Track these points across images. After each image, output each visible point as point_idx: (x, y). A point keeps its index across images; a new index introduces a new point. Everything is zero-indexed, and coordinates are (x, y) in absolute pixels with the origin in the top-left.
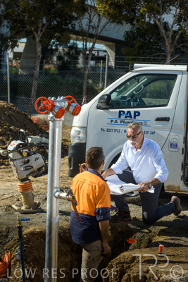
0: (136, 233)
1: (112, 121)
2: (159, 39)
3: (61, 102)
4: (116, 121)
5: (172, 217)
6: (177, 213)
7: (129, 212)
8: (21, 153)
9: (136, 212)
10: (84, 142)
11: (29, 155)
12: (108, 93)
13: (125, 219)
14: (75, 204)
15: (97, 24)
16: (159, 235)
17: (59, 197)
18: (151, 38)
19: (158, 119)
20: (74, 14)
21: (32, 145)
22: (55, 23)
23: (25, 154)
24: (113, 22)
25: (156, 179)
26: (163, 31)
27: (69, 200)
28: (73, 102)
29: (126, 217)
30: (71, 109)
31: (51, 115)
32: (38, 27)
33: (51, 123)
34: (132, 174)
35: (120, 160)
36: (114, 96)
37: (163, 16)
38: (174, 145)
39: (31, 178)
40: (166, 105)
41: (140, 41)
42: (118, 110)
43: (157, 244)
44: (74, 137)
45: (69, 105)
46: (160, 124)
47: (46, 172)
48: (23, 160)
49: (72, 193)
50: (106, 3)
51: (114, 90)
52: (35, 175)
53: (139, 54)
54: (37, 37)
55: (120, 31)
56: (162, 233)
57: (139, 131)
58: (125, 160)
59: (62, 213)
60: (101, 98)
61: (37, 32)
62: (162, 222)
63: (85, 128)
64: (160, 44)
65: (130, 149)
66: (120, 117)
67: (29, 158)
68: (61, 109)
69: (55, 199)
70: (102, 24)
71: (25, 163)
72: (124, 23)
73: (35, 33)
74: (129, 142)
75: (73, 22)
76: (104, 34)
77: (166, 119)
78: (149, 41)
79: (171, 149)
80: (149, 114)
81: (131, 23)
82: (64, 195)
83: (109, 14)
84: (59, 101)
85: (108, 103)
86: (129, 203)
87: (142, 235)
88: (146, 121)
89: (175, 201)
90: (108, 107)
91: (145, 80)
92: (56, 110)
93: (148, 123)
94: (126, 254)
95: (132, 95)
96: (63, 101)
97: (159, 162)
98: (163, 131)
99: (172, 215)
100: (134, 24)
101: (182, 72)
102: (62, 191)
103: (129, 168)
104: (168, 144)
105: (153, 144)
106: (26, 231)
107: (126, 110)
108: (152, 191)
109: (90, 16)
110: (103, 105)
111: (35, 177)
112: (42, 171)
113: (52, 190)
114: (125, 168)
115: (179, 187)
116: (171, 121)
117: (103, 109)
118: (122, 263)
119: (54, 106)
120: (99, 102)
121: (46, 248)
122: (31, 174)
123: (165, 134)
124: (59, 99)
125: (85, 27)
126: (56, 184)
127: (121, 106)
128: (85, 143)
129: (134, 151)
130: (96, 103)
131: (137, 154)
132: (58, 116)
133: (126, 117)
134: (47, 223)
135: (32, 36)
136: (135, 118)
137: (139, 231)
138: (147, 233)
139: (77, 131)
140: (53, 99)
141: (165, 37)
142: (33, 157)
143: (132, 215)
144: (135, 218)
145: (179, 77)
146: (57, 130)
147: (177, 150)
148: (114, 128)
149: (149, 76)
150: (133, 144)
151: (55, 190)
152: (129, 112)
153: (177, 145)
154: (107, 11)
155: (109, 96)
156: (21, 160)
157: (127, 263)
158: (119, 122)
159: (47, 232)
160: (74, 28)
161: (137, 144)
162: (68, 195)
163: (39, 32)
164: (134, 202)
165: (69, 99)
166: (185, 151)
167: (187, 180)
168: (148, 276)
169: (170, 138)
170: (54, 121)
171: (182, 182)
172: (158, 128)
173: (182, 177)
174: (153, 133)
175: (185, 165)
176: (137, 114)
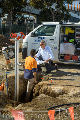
1: (36, 40)
2: (51, 14)
3: (19, 34)
5: (55, 71)
6: (57, 69)
7: (41, 70)
8: (7, 52)
9: (44, 69)
10: (27, 47)
11: (9, 52)
12: (34, 31)
14: (24, 67)
15: (30, 9)
16: (51, 76)
17: (19, 65)
19: (50, 40)
20: (23, 6)
21: (10, 49)
22: (17, 9)
23: (8, 52)
24: (36, 8)
25: (50, 59)
27: (22, 66)
30: (22, 37)
31: (16, 39)
32: (11, 10)
33: (16, 41)
34: (42, 57)
35: (38, 53)
36: (36, 32)
37: (52, 6)
38: (55, 48)
39: (10, 59)
40: (53, 35)
41: (44, 15)
42: (37, 37)
43: (50, 79)
44: (24, 46)
45: (22, 35)
46: (51, 41)
47: (14, 57)
48: (7, 53)
50: (33, 2)
51: (36, 31)
53: (44, 19)
55: (38, 11)
56: (52, 76)
58: (40, 53)
59: (20, 70)
60: (32, 33)
61: (11, 12)
62: (52, 72)
63: (27, 43)
64: (51, 15)
66: (38, 39)
67: (9, 53)
68: (19, 36)
69: (17, 66)
70: (32, 9)
72: (39, 9)
75: (23, 8)
76: (33, 12)
77: (53, 40)
78: (47, 14)
80: (47, 38)
81: (42, 9)
82: (20, 64)
83: (34, 6)
84: (18, 34)
85: (34, 35)
88: (46, 40)
89: (56, 65)
91: (46, 27)
94: (40, 83)
95: (42, 32)
96: (20, 34)
97: (51, 54)
98: (52, 43)
99: (55, 70)
101: (58, 24)
102: (20, 63)
103: (41, 55)
104: (53, 48)
105: (49, 48)
106: (8, 76)
107: (40, 37)
108: (49, 63)
109: (28, 6)
110: (33, 35)
111: (11, 59)
112: (13, 57)
113: (16, 63)
114: (40, 55)
116: (54, 40)
117: (33, 37)
118: (40, 86)
119: (16, 36)
121: (15, 81)
122: (10, 58)
123: (53, 44)
124: (18, 33)
125: (27, 10)
126: (18, 61)
127: (38, 35)
129: (43, 50)
130: (31, 35)
131: (44, 51)
132: (18, 39)
133: (40, 39)
134: (15, 73)
135: (9, 13)
137: (45, 75)
138: (47, 76)
140: (16, 33)
142: (10, 52)
143: (43, 70)
144: (43, 71)
145: (57, 26)
146: (18, 43)
148: (36, 43)
151: (18, 63)
152: (41, 37)
155: (35, 32)
157: (41, 85)
158: (38, 41)
159: (15, 76)
160: (23, 10)
162: (22, 64)
164: (43, 66)
165: (22, 33)
166: (59, 50)
167: (60, 59)
168: (47, 89)
169: (54, 46)
170: (17, 41)
171: (58, 60)
172: (50, 43)
173: (58, 58)
174: (49, 44)
175: (59, 54)
176: (44, 38)
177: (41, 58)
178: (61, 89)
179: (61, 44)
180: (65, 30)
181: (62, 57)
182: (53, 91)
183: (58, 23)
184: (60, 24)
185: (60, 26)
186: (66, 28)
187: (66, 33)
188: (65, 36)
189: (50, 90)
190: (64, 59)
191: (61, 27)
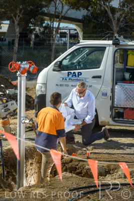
0: (78, 151)
1: (63, 79)
3: (25, 65)
4: (66, 79)
6: (106, 138)
8: (2, 101)
9: (78, 138)
10: (44, 93)
11: (7, 101)
12: (60, 60)
13: (71, 142)
14: (34, 127)
15: (61, 11)
17: (25, 123)
18: (103, 20)
19: (94, 77)
20: (44, 3)
21: (9, 95)
23: (5, 101)
24: (73, 9)
26: (111, 15)
28: (33, 65)
30: (31, 69)
31: (19, 73)
32: (16, 13)
33: (19, 78)
36: (65, 62)
37: (111, 3)
38: (105, 94)
40: (99, 68)
41: (94, 23)
42: (67, 72)
45: (30, 66)
46: (95, 80)
48: (4, 105)
49: (32, 120)
51: (65, 58)
52: (11, 114)
60: (55, 64)
61: (16, 17)
63: (45, 84)
66: (68, 76)
67: (7, 104)
68: (24, 69)
69: (22, 124)
70: (64, 11)
71: (5, 107)
73: (14, 18)
75: (43, 9)
77: (99, 77)
78: (101, 22)
79: (103, 97)
80: (87, 73)
81: (87, 9)
82: (27, 121)
83: (69, 3)
85: (60, 67)
86: (76, 134)
87: (81, 152)
88: (85, 79)
89: (104, 130)
90: (60, 69)
91: (87, 51)
92: (22, 70)
93: (87, 80)
98: (97, 85)
100: (89, 10)
101: (109, 45)
104: (100, 94)
106: (5, 149)
107: (72, 71)
109: (56, 4)
110: (57, 69)
111: (12, 116)
113: (20, 119)
115: (109, 122)
116: (102, 78)
117: (57, 71)
119: (20, 67)
120: (54, 66)
122: (9, 114)
123: (99, 87)
124: (23, 63)
126: (23, 115)
127: (69, 69)
128: (46, 94)
130: (53, 68)
132: (23, 73)
133: (72, 76)
134: (18, 139)
137: (80, 149)
138: (85, 150)
139: (40, 86)
140: (19, 63)
142: (10, 103)
143: (76, 140)
144: (78, 142)
145: (107, 48)
147: (106, 97)
148: (64, 84)
149: (90, 49)
151: (22, 118)
152: (74, 73)
153: (107, 94)
154: (68, 1)
155: (61, 62)
156: (2, 105)
158: (68, 79)
159: (18, 144)
162: (30, 121)
165: (31, 63)
166: (112, 98)
167: (115, 118)
168: (77, 167)
169: (102, 90)
170: (20, 76)
171: (111, 119)
172: (94, 83)
173: (111, 116)
174: (91, 86)
175: (112, 107)
176: (80, 74)
178: (103, 166)
179: (116, 87)
180: (127, 56)
181: (118, 114)
182: (88, 169)
184: (113, 44)
185: (113, 49)
186: (129, 53)
187: (129, 64)
188: (128, 70)
189: (82, 167)
190: (123, 117)
191: (116, 51)
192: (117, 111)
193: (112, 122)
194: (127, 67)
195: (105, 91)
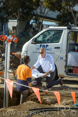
1: (37, 49)
4: (39, 49)
12: (36, 37)
13: (40, 86)
15: (44, 12)
17: (9, 72)
19: (55, 48)
20: (34, 7)
21: (3, 57)
22: (26, 11)
23: (1, 60)
24: (51, 11)
26: (73, 15)
27: (12, 73)
28: (15, 38)
29: (40, 85)
32: (18, 13)
34: (42, 68)
35: (37, 63)
38: (62, 58)
41: (63, 19)
42: (40, 44)
44: (23, 55)
45: (13, 38)
46: (56, 50)
54: (17, 17)
57: (44, 51)
58: (39, 63)
60: (33, 40)
63: (27, 52)
65: (41, 58)
66: (40, 47)
67: (2, 62)
69: (7, 73)
70: (46, 12)
71: (1, 64)
74: (40, 55)
75: (34, 11)
77: (59, 48)
78: (68, 19)
79: (60, 60)
80: (52, 45)
81: (60, 11)
83: (49, 7)
88: (51, 49)
89: (60, 79)
90: (35, 43)
91: (53, 33)
92: (7, 40)
96: (11, 37)
98: (57, 53)
101: (65, 29)
104: (59, 58)
107: (43, 44)
108: (49, 76)
109: (41, 8)
110: (34, 42)
113: (6, 69)
115: (64, 75)
119: (6, 38)
120: (32, 41)
122: (3, 68)
123: (58, 54)
124: (9, 36)
125: (39, 13)
126: (8, 67)
129: (43, 59)
131: (43, 60)
132: (8, 42)
135: (15, 17)
136: (46, 47)
141: (74, 17)
142: (4, 62)
143: (43, 85)
145: (64, 31)
147: (63, 60)
148: (38, 52)
150: (42, 56)
151: (8, 69)
153: (63, 58)
154: (48, 6)
155: (36, 39)
160: (34, 13)
161: (43, 56)
162: (12, 71)
163: (18, 15)
166: (66, 61)
167: (67, 72)
169: (60, 55)
170: (7, 44)
171: (65, 73)
172: (55, 51)
173: (65, 71)
174: (53, 53)
175: (66, 66)
176: (47, 46)
177: (40, 69)
179: (69, 54)
180: (77, 36)
181: (70, 70)
182: (44, 100)
183: (66, 27)
185: (67, 31)
187: (77, 41)
188: (77, 45)
190: (72, 73)
191: (69, 33)
192: (69, 68)
193: (65, 75)
194: (77, 43)
195: (62, 57)
